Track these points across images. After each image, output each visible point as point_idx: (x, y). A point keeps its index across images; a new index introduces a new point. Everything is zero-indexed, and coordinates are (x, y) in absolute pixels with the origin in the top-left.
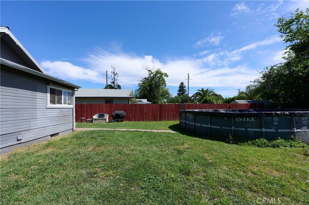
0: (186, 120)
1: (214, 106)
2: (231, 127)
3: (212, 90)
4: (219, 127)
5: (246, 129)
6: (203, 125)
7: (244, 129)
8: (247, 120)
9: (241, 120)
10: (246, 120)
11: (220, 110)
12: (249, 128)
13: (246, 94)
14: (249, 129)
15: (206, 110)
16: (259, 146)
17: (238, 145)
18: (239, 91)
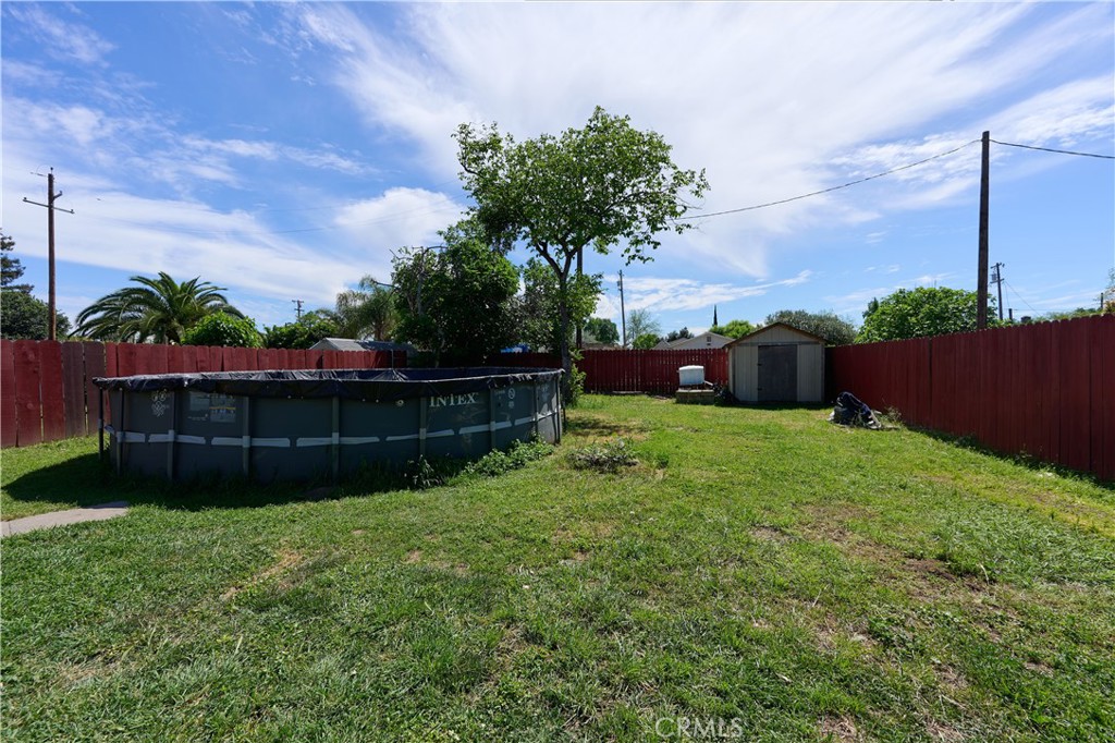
0: (179, 432)
1: (263, 358)
2: (418, 432)
3: (216, 288)
4: (376, 439)
5: (457, 432)
6: (302, 442)
7: (450, 432)
8: (460, 403)
9: (444, 403)
10: (456, 401)
11: (294, 371)
12: (464, 426)
13: (335, 319)
14: (462, 431)
15: (237, 375)
16: (493, 474)
17: (446, 485)
18: (300, 306)
